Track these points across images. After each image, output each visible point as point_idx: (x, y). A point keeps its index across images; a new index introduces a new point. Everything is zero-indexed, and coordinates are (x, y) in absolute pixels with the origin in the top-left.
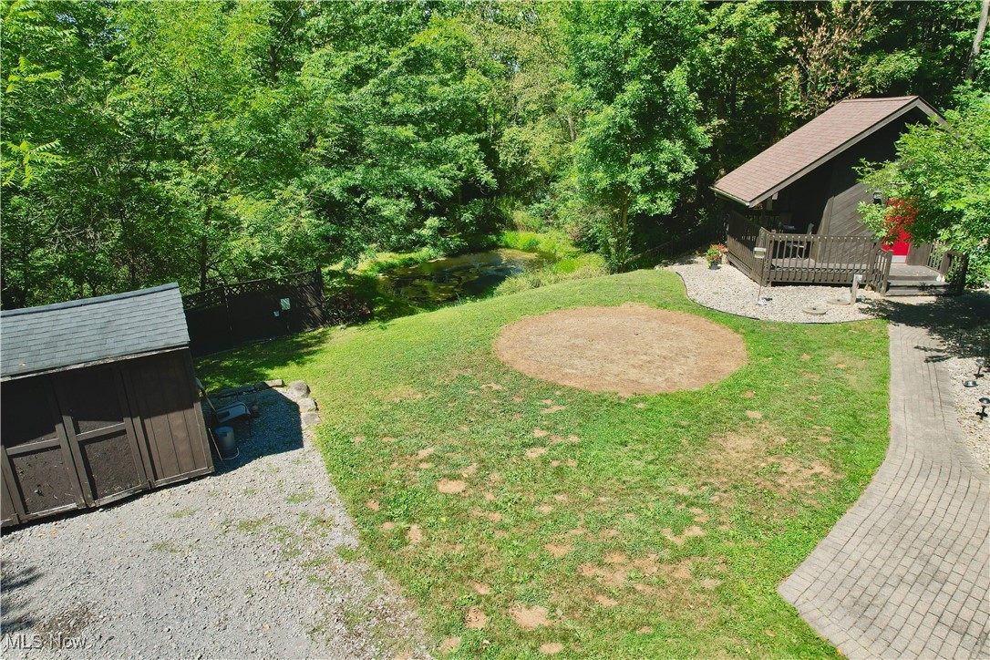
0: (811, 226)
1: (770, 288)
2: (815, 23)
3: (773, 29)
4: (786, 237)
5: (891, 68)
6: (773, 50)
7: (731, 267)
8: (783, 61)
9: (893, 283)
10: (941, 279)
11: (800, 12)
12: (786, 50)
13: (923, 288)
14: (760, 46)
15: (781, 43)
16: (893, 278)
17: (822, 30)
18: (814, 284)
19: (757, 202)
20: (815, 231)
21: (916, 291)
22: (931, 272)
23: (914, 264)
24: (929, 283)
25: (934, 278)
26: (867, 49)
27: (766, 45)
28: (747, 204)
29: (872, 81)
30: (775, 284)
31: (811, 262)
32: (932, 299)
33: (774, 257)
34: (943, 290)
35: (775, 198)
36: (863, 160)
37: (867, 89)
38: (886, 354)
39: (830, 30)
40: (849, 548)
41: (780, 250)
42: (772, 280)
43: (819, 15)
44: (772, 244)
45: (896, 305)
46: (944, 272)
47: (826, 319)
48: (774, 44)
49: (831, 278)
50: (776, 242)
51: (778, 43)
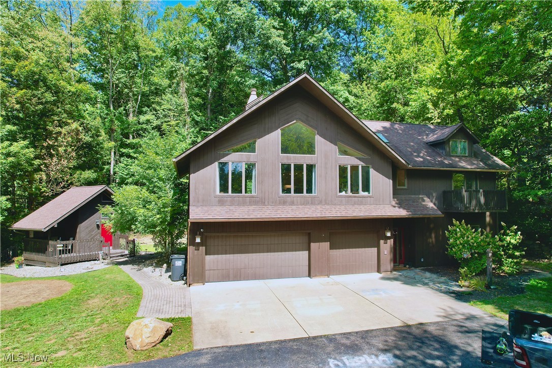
1: (60, 267)
2: (51, 156)
3: (32, 156)
5: (86, 176)
6: (32, 165)
8: (38, 169)
9: (111, 256)
10: (127, 252)
12: (39, 165)
13: (122, 256)
14: (27, 162)
15: (37, 162)
16: (111, 254)
17: (55, 159)
19: (47, 229)
21: (120, 257)
22: (122, 251)
23: (116, 249)
24: (124, 254)
25: (124, 252)
26: (76, 168)
27: (29, 162)
28: (43, 230)
29: (79, 181)
30: (62, 265)
32: (127, 259)
34: (128, 255)
35: (56, 226)
37: (78, 183)
38: (124, 272)
39: (59, 159)
40: (148, 305)
42: (60, 263)
43: (53, 153)
45: (116, 262)
46: (127, 249)
48: (33, 162)
51: (35, 162)
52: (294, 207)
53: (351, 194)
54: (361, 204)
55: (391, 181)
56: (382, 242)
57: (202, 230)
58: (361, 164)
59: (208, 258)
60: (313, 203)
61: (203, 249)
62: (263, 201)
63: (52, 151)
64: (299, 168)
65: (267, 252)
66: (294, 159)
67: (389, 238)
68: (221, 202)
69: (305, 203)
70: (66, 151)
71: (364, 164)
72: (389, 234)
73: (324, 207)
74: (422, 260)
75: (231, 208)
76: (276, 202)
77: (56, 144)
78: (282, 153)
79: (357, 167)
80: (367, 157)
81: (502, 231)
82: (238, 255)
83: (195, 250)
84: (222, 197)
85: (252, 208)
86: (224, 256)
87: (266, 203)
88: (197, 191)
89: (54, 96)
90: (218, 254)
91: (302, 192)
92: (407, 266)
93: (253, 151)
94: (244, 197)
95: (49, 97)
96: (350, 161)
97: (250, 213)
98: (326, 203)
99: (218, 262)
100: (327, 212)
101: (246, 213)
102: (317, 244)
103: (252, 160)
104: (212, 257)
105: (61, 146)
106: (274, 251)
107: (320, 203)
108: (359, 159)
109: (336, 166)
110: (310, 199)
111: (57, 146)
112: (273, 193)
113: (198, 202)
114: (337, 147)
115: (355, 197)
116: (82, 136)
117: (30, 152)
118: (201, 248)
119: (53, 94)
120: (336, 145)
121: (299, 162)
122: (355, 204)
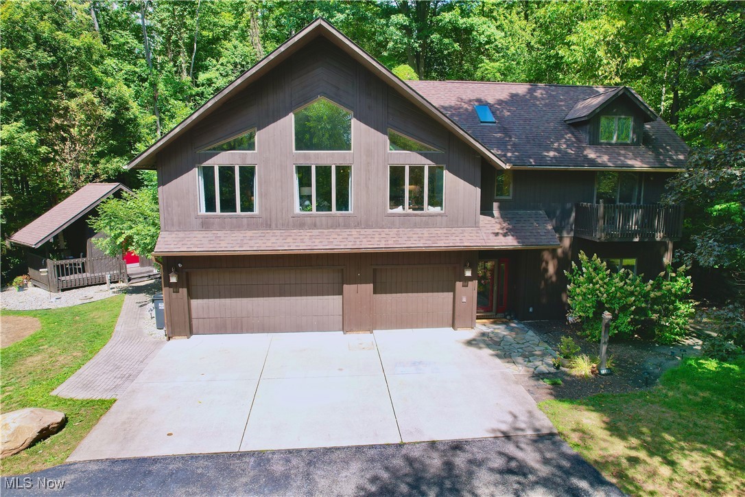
0: (82, 254)
1: (60, 293)
2: (64, 140)
3: (34, 142)
4: (63, 262)
5: (115, 166)
6: (38, 153)
7: (36, 288)
8: (47, 160)
9: (133, 277)
10: (156, 271)
11: (52, 132)
12: (47, 154)
13: (147, 277)
14: (28, 150)
15: (43, 150)
16: (132, 274)
17: (68, 143)
18: (88, 286)
19: (40, 245)
20: (85, 256)
21: (146, 279)
22: (150, 269)
23: (144, 266)
26: (101, 155)
27: (32, 150)
28: (33, 246)
30: (63, 290)
31: (87, 275)
33: (59, 276)
35: (52, 240)
36: (90, 217)
37: (104, 177)
38: (121, 307)
39: (73, 143)
41: (62, 271)
42: (61, 288)
43: (64, 135)
44: (56, 268)
45: (133, 287)
47: (93, 300)
48: (38, 150)
49: (97, 280)
50: (58, 266)
51: (40, 150)
52: (316, 232)
53: (411, 211)
54: (426, 225)
55: (479, 190)
56: (459, 284)
57: (180, 265)
58: (427, 163)
59: (194, 302)
60: (347, 226)
61: (184, 291)
62: (269, 223)
63: (62, 133)
64: (324, 172)
65: (280, 296)
66: (317, 158)
67: (470, 279)
68: (205, 225)
69: (335, 225)
70: (80, 132)
71: (432, 164)
72: (468, 273)
73: (363, 231)
74: (531, 310)
75: (220, 233)
76: (288, 225)
77: (65, 123)
78: (296, 150)
79: (421, 169)
80: (438, 151)
81: (662, 274)
82: (237, 299)
83: (174, 292)
84: (207, 217)
85: (250, 233)
86: (217, 301)
87: (273, 226)
88: (169, 209)
89: (50, 56)
90: (209, 298)
91: (330, 209)
92: (508, 317)
93: (251, 146)
94: (238, 217)
95: (45, 57)
96: (409, 158)
97: (245, 242)
98: (368, 226)
99: (208, 308)
100: (364, 240)
101: (239, 242)
102: (354, 287)
103: (249, 162)
104: (200, 301)
105: (73, 126)
106: (291, 295)
107: (358, 225)
108: (426, 156)
109: (386, 167)
110: (341, 220)
111: (68, 126)
112: (284, 212)
113: (173, 225)
114: (386, 137)
115: (416, 215)
116: (100, 111)
117: (32, 137)
118: (180, 289)
119: (48, 52)
120: (384, 133)
121: (324, 162)
122: (415, 226)
